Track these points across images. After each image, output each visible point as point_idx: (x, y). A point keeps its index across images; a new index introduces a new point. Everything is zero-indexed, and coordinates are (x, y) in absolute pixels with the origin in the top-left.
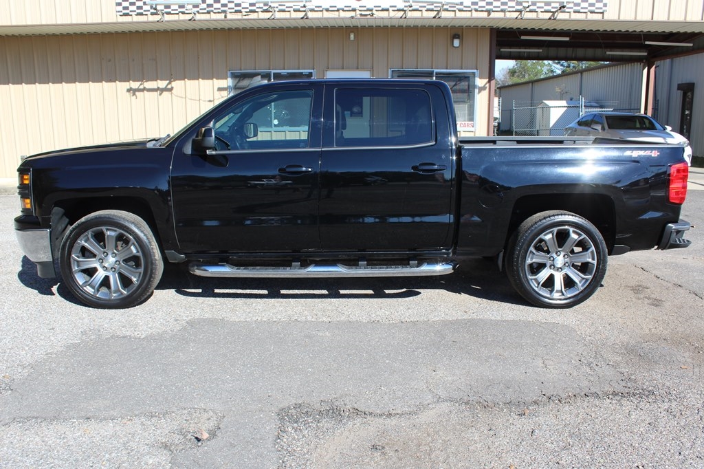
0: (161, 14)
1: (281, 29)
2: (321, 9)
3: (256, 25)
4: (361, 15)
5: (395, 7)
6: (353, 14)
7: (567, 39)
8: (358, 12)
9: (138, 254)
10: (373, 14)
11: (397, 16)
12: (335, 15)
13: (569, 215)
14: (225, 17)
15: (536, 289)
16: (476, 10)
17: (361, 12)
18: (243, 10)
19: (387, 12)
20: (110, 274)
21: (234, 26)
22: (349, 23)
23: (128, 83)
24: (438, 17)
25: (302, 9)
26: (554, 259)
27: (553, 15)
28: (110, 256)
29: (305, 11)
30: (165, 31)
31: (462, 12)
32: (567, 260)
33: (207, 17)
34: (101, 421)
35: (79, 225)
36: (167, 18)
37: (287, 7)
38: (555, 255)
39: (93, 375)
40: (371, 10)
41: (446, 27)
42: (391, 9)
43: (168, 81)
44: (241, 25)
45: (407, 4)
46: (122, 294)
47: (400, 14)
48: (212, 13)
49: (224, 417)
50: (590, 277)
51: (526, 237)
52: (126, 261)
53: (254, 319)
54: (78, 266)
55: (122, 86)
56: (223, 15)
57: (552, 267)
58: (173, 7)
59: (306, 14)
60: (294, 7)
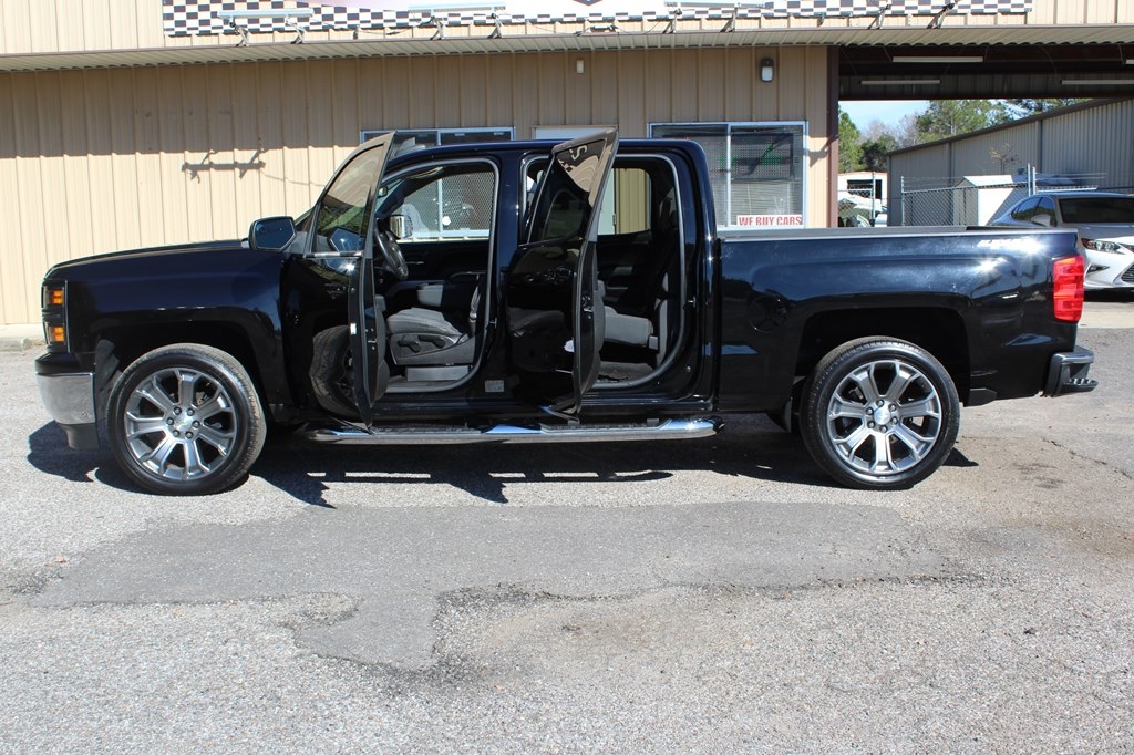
0: (242, 33)
1: (454, 55)
2: (522, 20)
3: (409, 50)
4: (593, 29)
5: (653, 13)
6: (579, 28)
7: (979, 60)
8: (588, 25)
9: (228, 410)
10: (614, 28)
11: (655, 29)
12: (547, 30)
13: (893, 341)
14: (355, 36)
15: (846, 459)
16: (797, 16)
17: (593, 25)
18: (385, 25)
19: (639, 24)
20: (184, 442)
21: (369, 51)
22: (573, 43)
23: (180, 155)
24: (728, 29)
25: (489, 21)
26: (873, 411)
28: (185, 413)
29: (494, 25)
30: (248, 62)
31: (772, 21)
32: (895, 413)
33: (323, 37)
34: (194, 605)
35: (139, 365)
36: (253, 39)
37: (463, 19)
38: (874, 406)
39: (173, 562)
40: (611, 20)
41: (747, 47)
42: (645, 18)
43: (254, 152)
44: (382, 51)
45: (672, 9)
46: (203, 471)
47: (663, 26)
48: (331, 30)
49: (363, 600)
50: (932, 439)
51: (827, 377)
52: (209, 421)
53: (406, 505)
54: (136, 429)
55: (171, 161)
56: (352, 33)
57: (872, 424)
58: (263, 21)
59: (496, 31)
60: (476, 18)
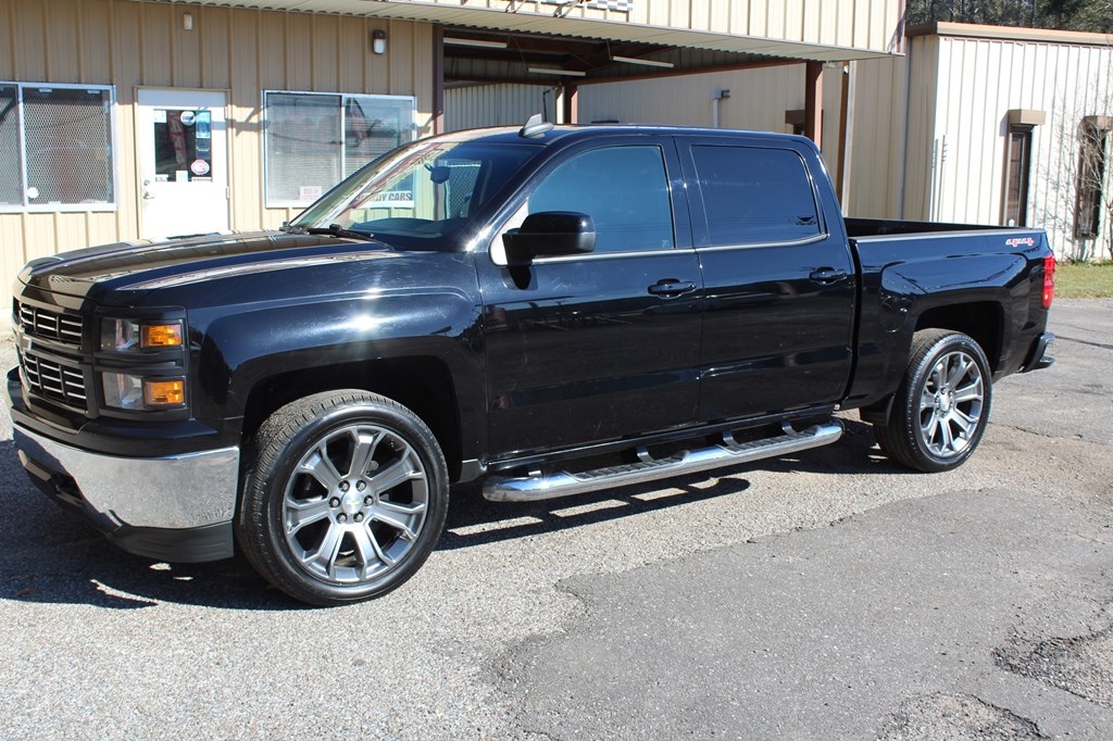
7: (503, 46)
15: (928, 446)
20: (353, 528)
26: (940, 400)
27: (559, 10)
28: (354, 488)
41: (360, 17)
46: (385, 564)
57: (938, 411)
